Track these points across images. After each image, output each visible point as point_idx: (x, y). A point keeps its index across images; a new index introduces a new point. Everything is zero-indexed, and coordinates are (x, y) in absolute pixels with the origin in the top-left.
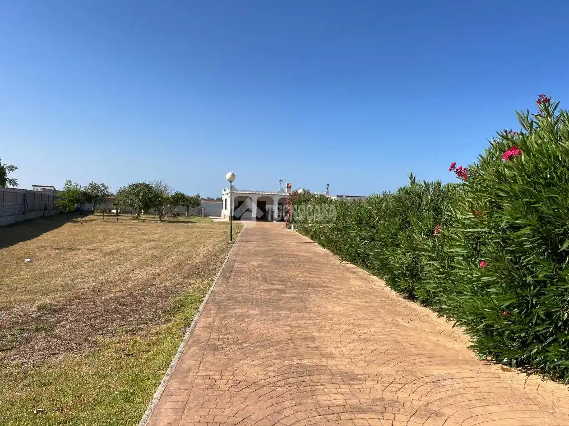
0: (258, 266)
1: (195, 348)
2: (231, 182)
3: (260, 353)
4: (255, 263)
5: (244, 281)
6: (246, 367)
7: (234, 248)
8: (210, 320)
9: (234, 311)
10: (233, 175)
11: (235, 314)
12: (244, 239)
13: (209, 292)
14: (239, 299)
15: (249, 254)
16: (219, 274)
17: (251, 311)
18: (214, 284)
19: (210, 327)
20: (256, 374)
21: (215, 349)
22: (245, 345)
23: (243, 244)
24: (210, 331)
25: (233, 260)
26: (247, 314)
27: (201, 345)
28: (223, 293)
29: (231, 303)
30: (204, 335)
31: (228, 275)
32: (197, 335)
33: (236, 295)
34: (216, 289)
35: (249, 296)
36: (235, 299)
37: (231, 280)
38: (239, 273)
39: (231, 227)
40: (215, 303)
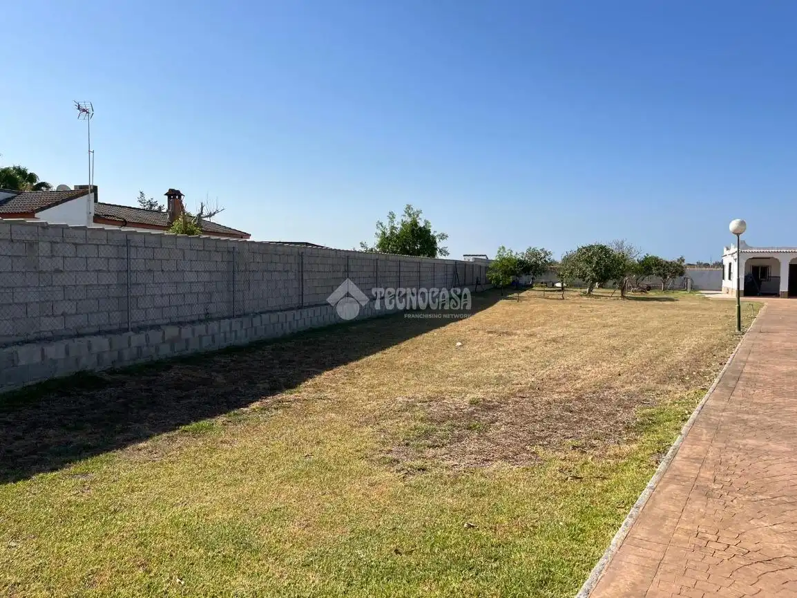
0: (789, 375)
1: (674, 486)
2: (738, 235)
3: (788, 513)
4: (784, 369)
5: (763, 396)
6: (759, 532)
7: (743, 343)
8: (699, 449)
9: (744, 442)
10: (742, 223)
11: (744, 445)
12: (764, 327)
13: (699, 407)
14: (753, 424)
15: (771, 352)
16: (716, 381)
17: (772, 446)
18: (707, 395)
19: (701, 461)
20: (778, 545)
21: (708, 495)
22: (761, 497)
23: (761, 336)
24: (699, 465)
25: (741, 361)
26: (766, 448)
27: (684, 483)
28: (724, 410)
29: (737, 428)
30: (692, 471)
31: (732, 383)
32: (678, 469)
33: (746, 417)
34: (711, 403)
35: (769, 421)
36: (745, 422)
37: (738, 392)
38: (752, 382)
39: (739, 307)
40: (708, 424)
